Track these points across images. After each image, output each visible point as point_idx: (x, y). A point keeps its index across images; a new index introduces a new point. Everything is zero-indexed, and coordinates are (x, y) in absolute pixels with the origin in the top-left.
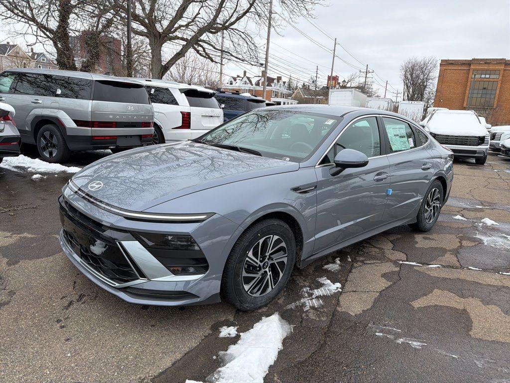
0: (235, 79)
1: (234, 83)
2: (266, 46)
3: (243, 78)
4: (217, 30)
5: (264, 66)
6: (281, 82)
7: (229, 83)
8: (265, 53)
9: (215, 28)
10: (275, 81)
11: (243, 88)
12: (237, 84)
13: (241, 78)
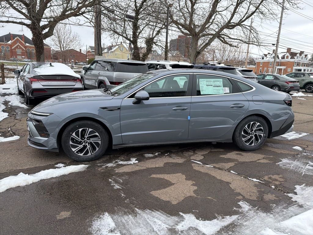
0: (266, 55)
1: (265, 58)
2: (278, 32)
3: (272, 54)
4: (233, 27)
5: (276, 45)
6: (303, 55)
7: (261, 59)
8: (277, 37)
9: (230, 26)
10: (298, 55)
11: (271, 61)
12: (268, 59)
13: (271, 55)
